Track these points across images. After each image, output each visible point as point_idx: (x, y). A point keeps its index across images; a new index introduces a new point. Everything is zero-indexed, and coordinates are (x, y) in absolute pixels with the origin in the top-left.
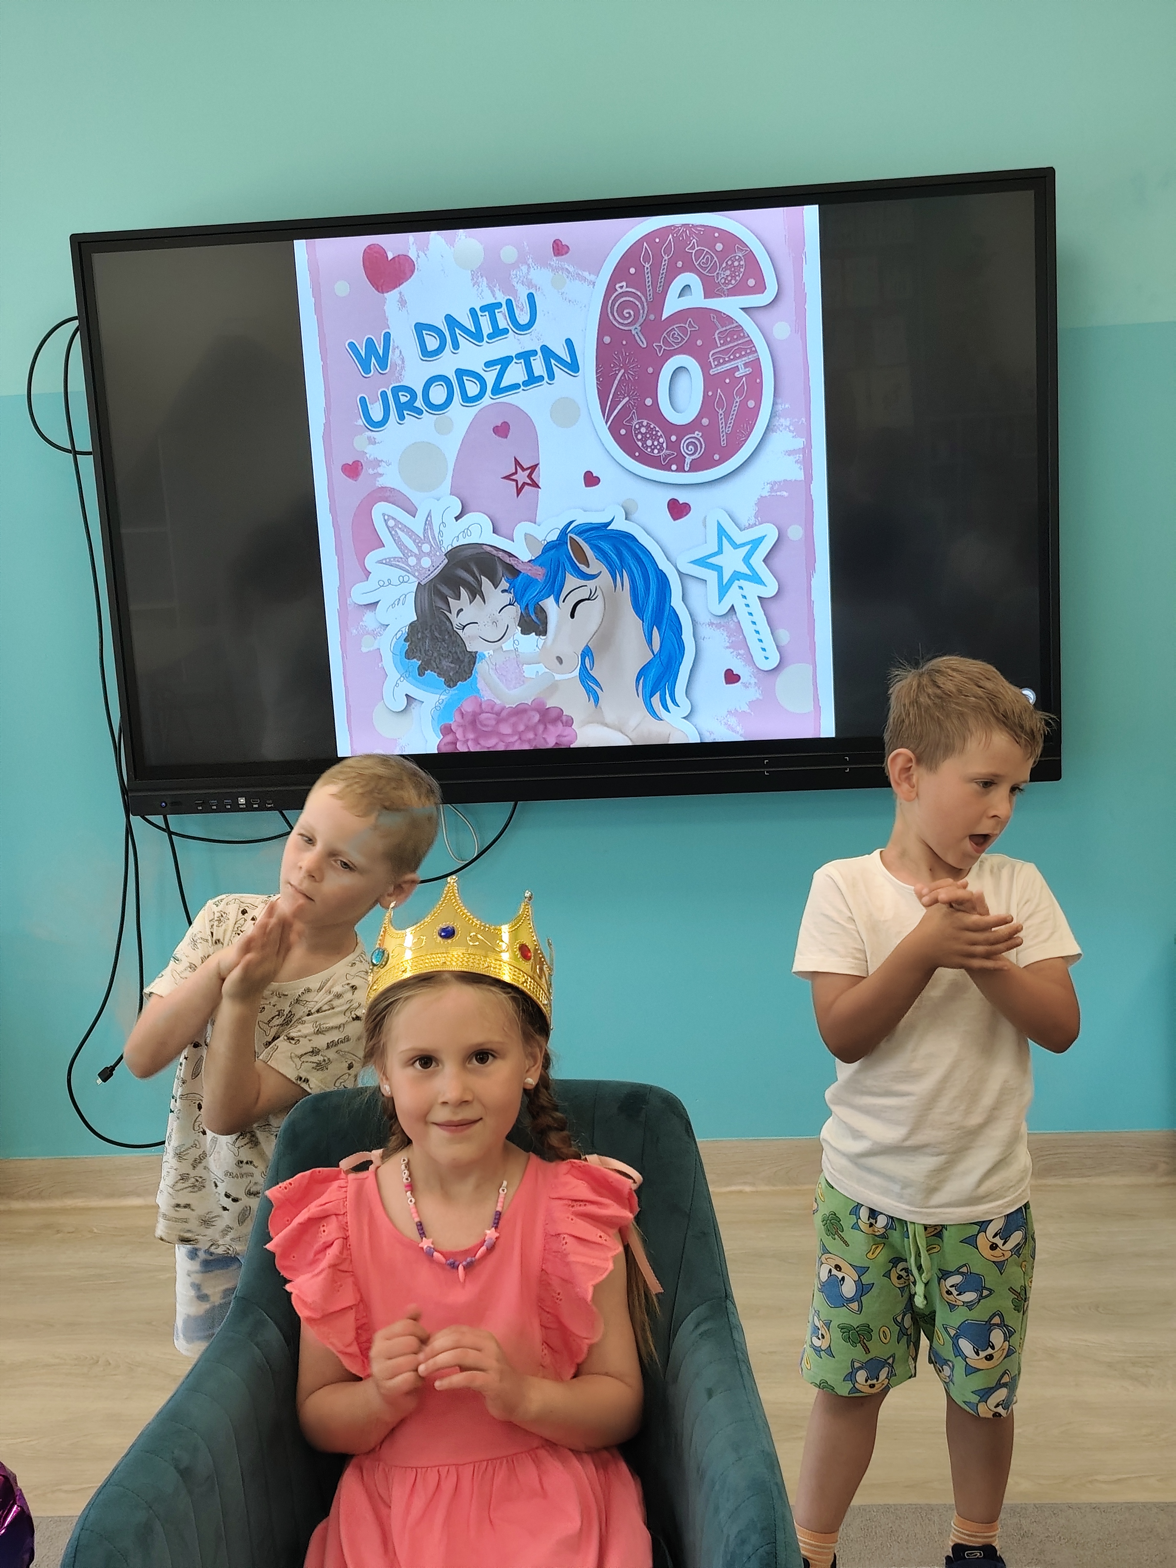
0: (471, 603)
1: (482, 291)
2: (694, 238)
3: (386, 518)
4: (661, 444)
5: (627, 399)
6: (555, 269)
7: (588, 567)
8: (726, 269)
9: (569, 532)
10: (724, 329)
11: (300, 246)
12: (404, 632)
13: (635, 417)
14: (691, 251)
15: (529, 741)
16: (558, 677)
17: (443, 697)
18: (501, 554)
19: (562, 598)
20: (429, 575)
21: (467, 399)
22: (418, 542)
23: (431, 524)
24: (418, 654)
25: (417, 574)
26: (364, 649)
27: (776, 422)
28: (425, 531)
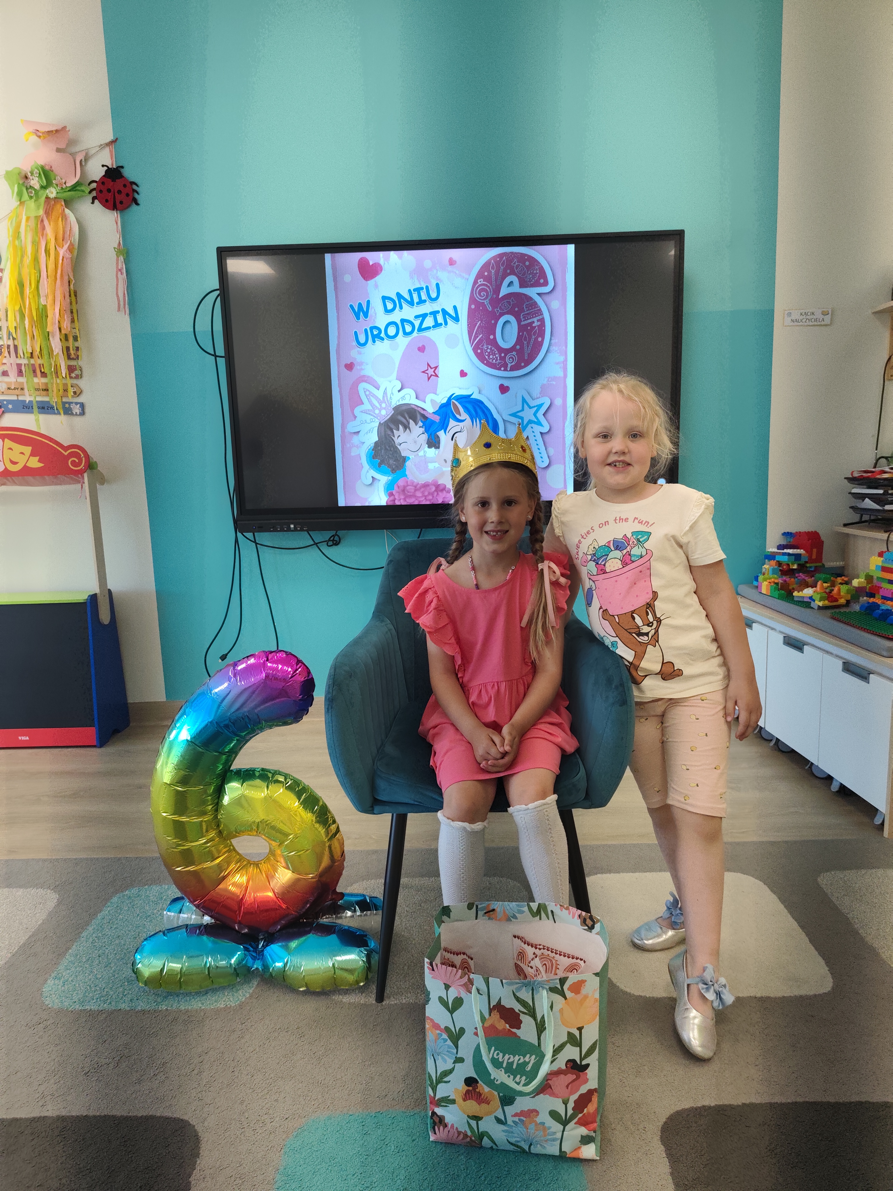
1: (414, 281)
2: (515, 259)
3: (365, 391)
4: (497, 358)
5: (481, 336)
6: (449, 272)
7: (460, 416)
8: (530, 274)
9: (453, 399)
10: (528, 303)
11: (328, 257)
13: (485, 344)
14: (514, 265)
15: (430, 500)
18: (419, 409)
20: (385, 419)
21: (406, 334)
22: (380, 403)
23: (386, 394)
24: (378, 457)
26: (353, 454)
27: (551, 348)
28: (384, 397)
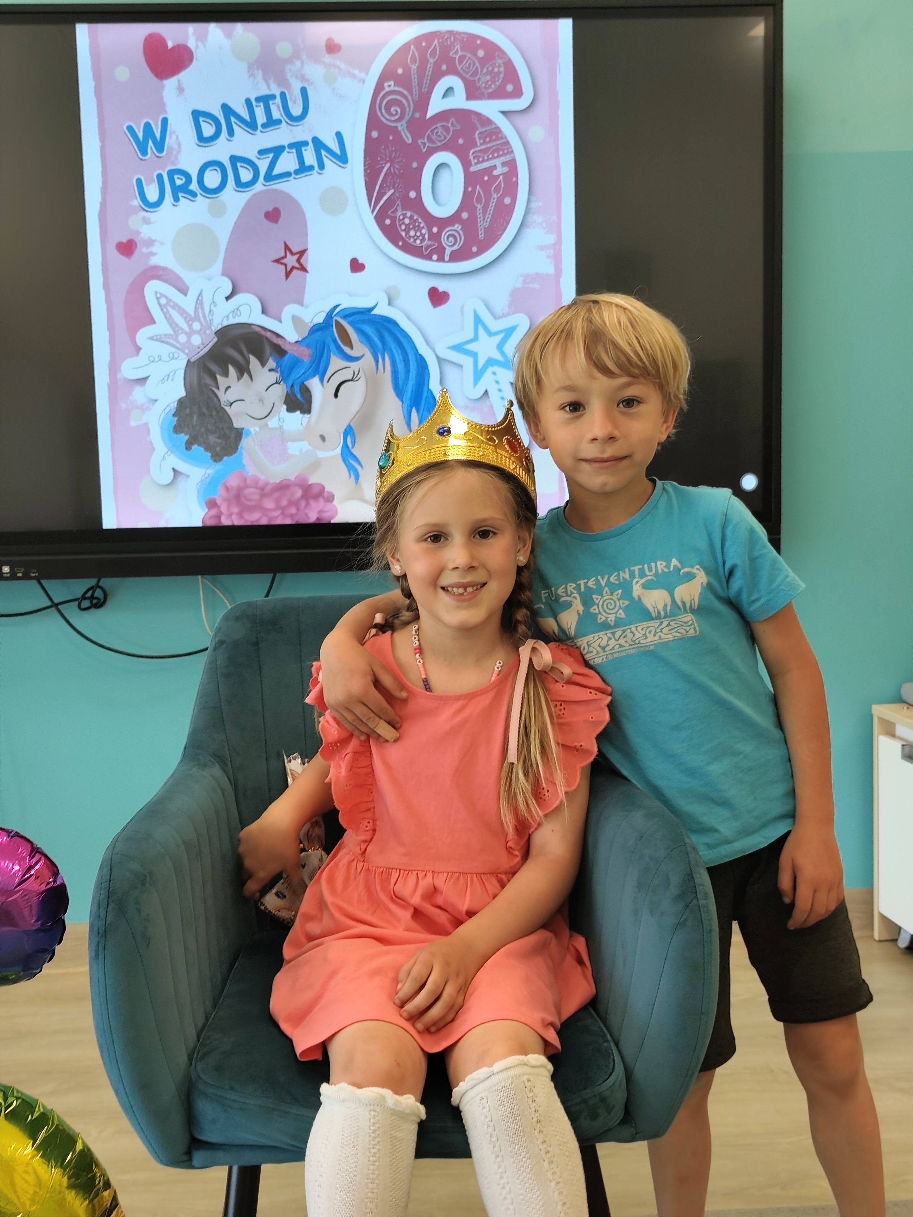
0: (239, 379)
1: (258, 83)
2: (457, 44)
3: (159, 296)
4: (423, 235)
5: (392, 191)
6: (327, 66)
7: (351, 347)
8: (487, 74)
9: (334, 316)
10: (484, 130)
11: (82, 31)
12: (172, 407)
13: (399, 209)
14: (454, 56)
15: (292, 516)
16: (321, 454)
17: (209, 471)
18: (269, 335)
19: (326, 379)
20: (199, 353)
21: (240, 185)
22: (189, 320)
23: (202, 304)
24: (186, 429)
25: (187, 351)
26: (133, 423)
27: (530, 219)
28: (196, 309)
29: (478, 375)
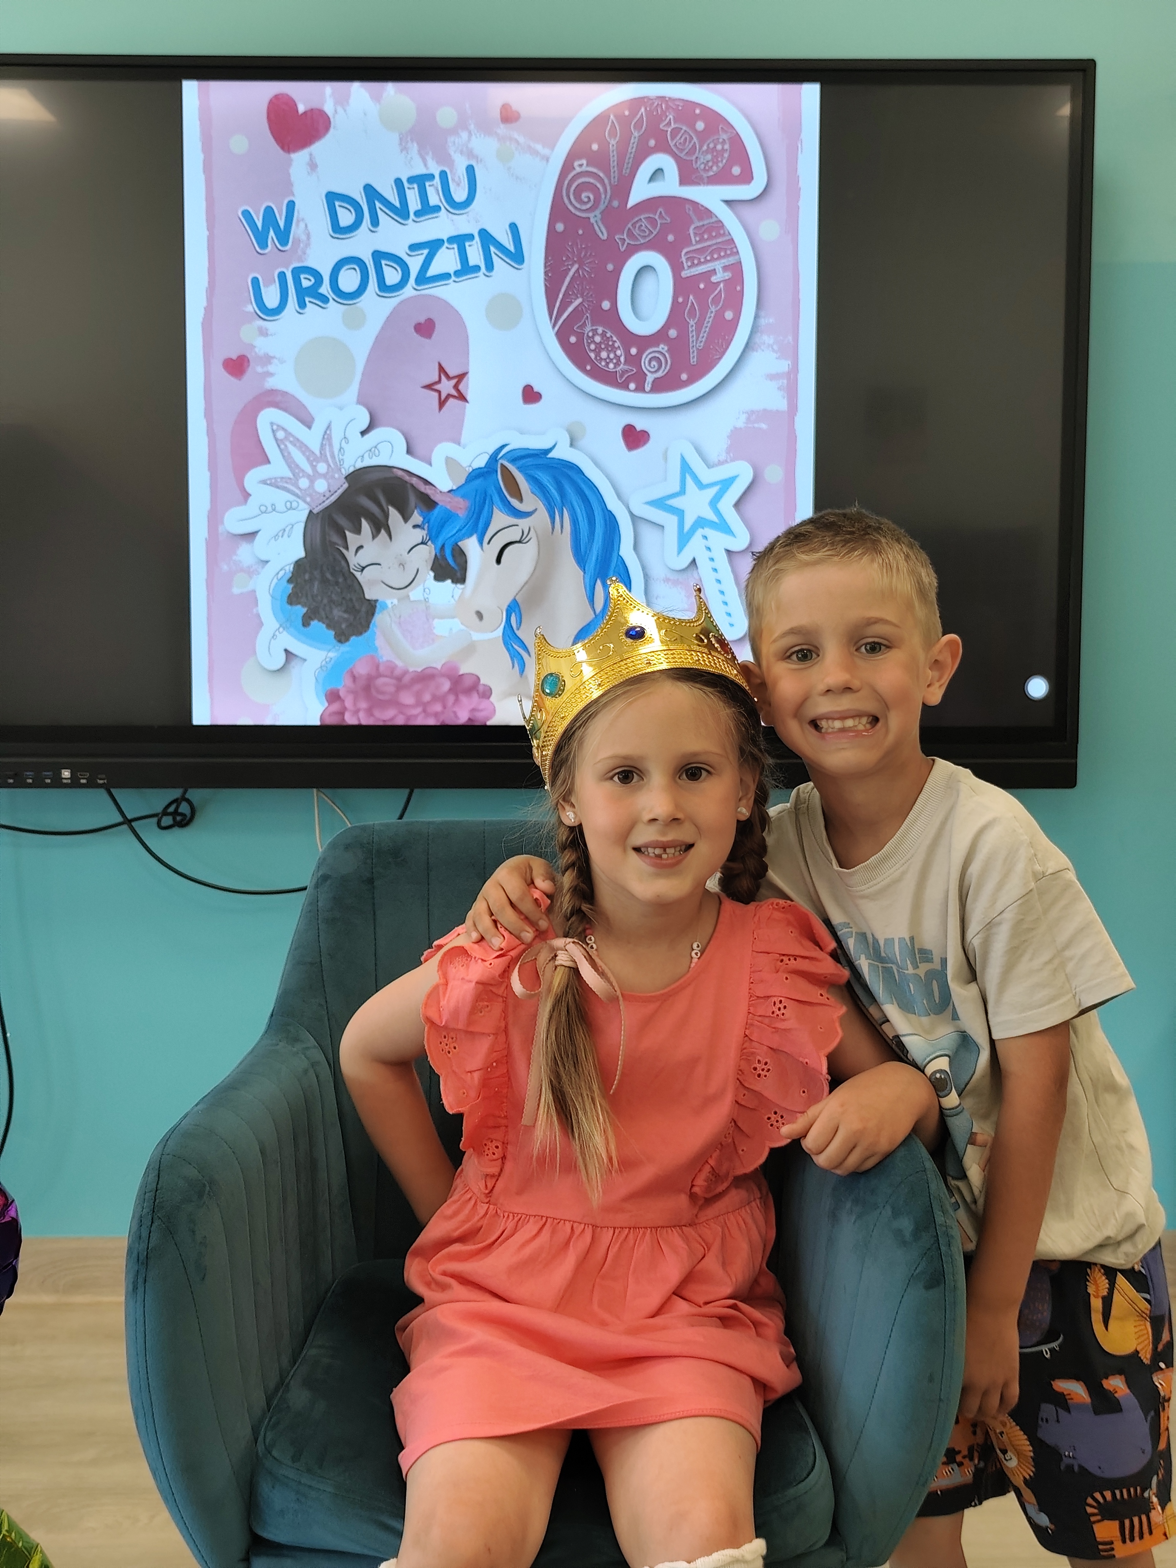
0: (374, 537)
1: (411, 158)
2: (670, 113)
3: (275, 429)
4: (618, 358)
5: (579, 300)
6: (501, 139)
7: (521, 500)
8: (707, 152)
9: (500, 459)
12: (288, 571)
13: (589, 323)
14: (665, 129)
15: (436, 715)
16: (476, 636)
17: (332, 655)
18: (414, 481)
19: (486, 539)
20: (324, 502)
21: (384, 288)
22: (313, 459)
23: (330, 439)
24: (304, 600)
25: (308, 499)
26: (236, 590)
27: (757, 339)
28: (322, 446)
29: (684, 539)
